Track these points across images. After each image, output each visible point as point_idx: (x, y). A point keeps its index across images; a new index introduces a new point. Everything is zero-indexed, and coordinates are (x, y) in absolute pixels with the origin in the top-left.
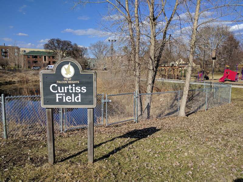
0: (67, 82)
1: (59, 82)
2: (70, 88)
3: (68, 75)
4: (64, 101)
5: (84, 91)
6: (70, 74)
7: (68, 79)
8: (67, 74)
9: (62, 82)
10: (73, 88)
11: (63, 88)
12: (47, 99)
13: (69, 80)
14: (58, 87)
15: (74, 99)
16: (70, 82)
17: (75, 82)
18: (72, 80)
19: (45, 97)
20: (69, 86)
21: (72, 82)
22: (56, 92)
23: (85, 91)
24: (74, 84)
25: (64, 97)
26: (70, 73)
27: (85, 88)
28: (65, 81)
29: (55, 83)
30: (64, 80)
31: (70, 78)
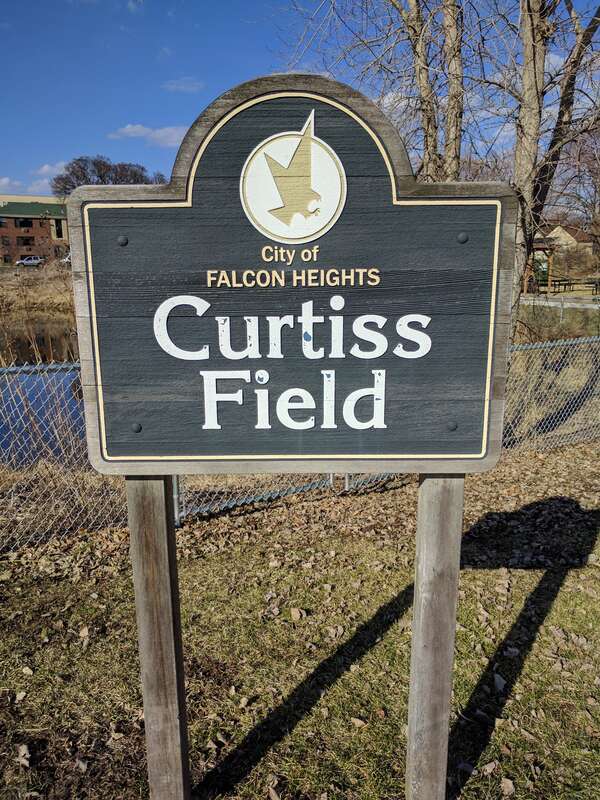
0: (289, 279)
1: (224, 278)
2: (307, 329)
3: (297, 217)
4: (263, 422)
5: (412, 346)
6: (307, 214)
7: (297, 255)
8: (282, 213)
9: (250, 278)
10: (328, 323)
11: (252, 325)
12: (136, 412)
13: (299, 265)
14: (220, 319)
15: (336, 409)
16: (306, 278)
17: (347, 277)
18: (323, 262)
19: (117, 398)
20: (297, 313)
21: (325, 278)
22: (203, 354)
23: (425, 343)
24: (338, 290)
25: (262, 395)
26: (312, 206)
27: (425, 320)
28: (271, 266)
29: (196, 286)
30: (258, 264)
31: (310, 245)
